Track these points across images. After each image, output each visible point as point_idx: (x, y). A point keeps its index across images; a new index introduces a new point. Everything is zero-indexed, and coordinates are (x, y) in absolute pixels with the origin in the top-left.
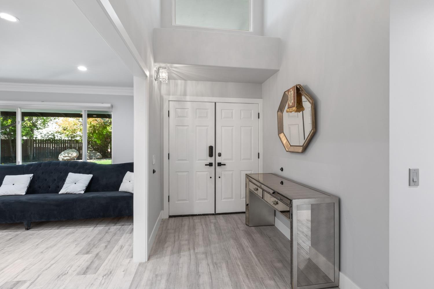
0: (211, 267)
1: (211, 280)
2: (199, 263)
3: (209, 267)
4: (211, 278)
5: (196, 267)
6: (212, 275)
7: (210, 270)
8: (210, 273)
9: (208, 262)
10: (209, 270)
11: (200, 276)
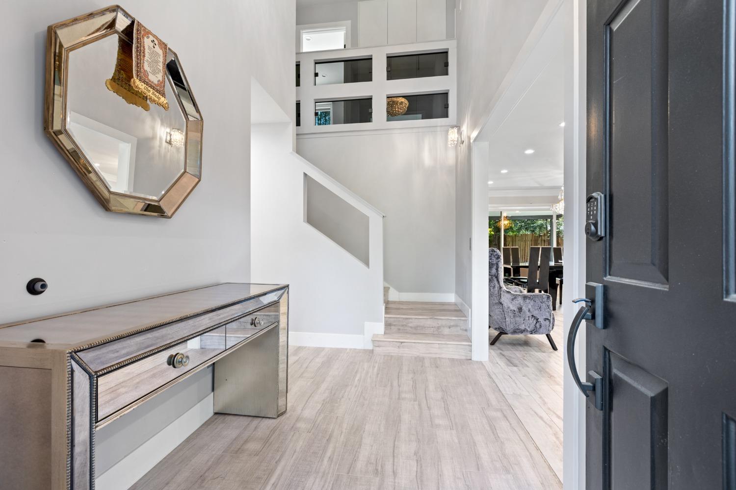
0: (389, 468)
1: (394, 444)
2: (415, 479)
3: (395, 467)
4: (394, 446)
5: (422, 473)
6: (392, 451)
7: (394, 461)
8: (395, 455)
9: (395, 479)
10: (396, 460)
11: (415, 454)
